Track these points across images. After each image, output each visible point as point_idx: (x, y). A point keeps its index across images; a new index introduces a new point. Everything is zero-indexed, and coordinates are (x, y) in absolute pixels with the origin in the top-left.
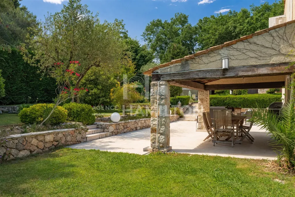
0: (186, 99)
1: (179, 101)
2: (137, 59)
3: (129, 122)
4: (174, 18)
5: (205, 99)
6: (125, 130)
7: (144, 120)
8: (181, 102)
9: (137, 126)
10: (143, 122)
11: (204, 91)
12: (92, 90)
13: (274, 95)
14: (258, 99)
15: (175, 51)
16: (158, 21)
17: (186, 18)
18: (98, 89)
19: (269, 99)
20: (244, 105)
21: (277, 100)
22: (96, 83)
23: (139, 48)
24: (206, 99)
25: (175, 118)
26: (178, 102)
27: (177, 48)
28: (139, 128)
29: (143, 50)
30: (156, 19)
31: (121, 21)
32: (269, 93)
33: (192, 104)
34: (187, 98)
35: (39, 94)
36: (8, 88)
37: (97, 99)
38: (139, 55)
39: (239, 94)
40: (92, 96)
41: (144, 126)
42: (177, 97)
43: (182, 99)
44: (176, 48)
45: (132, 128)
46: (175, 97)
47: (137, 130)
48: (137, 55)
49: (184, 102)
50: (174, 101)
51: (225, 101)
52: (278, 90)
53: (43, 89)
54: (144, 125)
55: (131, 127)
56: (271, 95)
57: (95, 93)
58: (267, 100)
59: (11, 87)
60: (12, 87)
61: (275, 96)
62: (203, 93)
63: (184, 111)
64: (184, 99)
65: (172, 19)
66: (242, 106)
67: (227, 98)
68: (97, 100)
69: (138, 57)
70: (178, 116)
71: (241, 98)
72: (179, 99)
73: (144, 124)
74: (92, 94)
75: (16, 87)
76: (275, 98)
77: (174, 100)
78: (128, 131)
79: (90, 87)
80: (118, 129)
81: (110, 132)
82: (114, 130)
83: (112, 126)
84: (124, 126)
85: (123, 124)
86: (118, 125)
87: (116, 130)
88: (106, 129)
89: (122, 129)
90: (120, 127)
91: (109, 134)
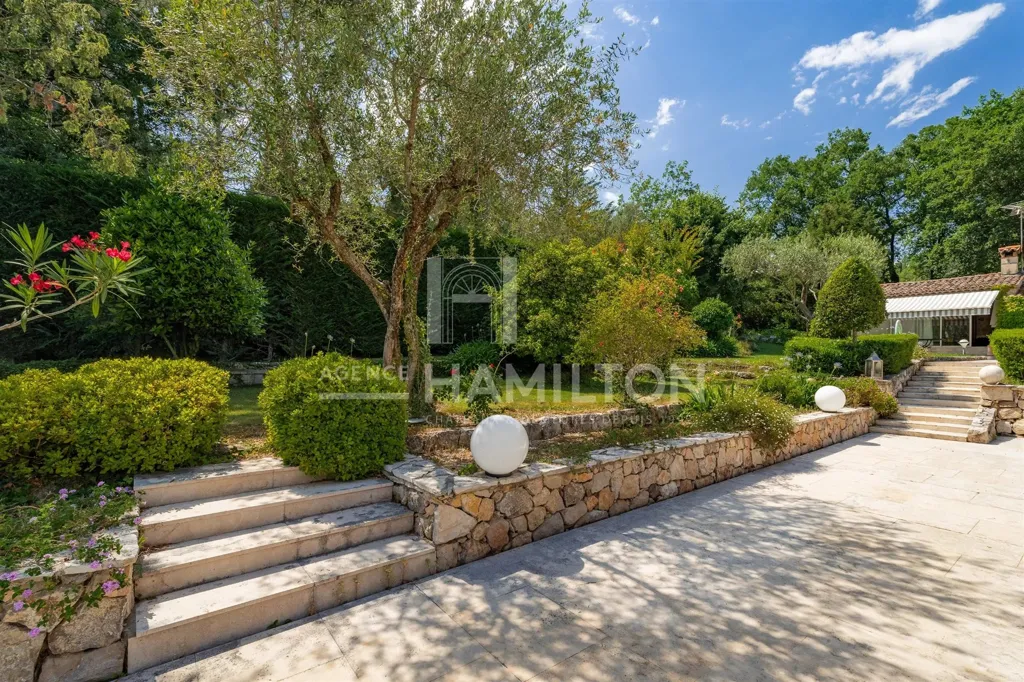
0: (900, 346)
1: (875, 354)
2: (718, 242)
3: (601, 466)
4: (827, 144)
6: (571, 516)
7: (707, 445)
8: (881, 355)
9: (661, 480)
10: (700, 452)
12: (536, 313)
15: (832, 221)
16: (780, 159)
17: (861, 137)
18: (556, 310)
22: (553, 293)
23: (724, 215)
25: (859, 421)
26: (868, 356)
27: (839, 214)
28: (674, 486)
29: (736, 218)
30: (773, 156)
31: (682, 165)
33: (923, 364)
34: (907, 343)
36: (344, 315)
37: (552, 345)
38: (724, 231)
40: (535, 334)
41: (704, 472)
42: (862, 337)
43: (884, 344)
44: (835, 214)
45: (627, 494)
46: (854, 337)
47: (656, 500)
48: (717, 231)
49: (892, 355)
50: (851, 353)
54: (707, 466)
55: (618, 487)
57: (542, 323)
59: (352, 314)
60: (355, 313)
63: (896, 391)
64: (893, 344)
65: (821, 147)
68: (552, 348)
69: (720, 237)
70: (872, 412)
72: (869, 344)
73: (702, 463)
74: (535, 328)
75: (363, 313)
77: (850, 348)
78: (594, 513)
79: (531, 307)
80: (516, 514)
81: (440, 545)
82: (480, 528)
83: (456, 503)
84: (562, 491)
85: (559, 482)
86: (509, 494)
87: (495, 524)
88: (421, 521)
89: (553, 509)
90: (535, 500)
91: (423, 559)
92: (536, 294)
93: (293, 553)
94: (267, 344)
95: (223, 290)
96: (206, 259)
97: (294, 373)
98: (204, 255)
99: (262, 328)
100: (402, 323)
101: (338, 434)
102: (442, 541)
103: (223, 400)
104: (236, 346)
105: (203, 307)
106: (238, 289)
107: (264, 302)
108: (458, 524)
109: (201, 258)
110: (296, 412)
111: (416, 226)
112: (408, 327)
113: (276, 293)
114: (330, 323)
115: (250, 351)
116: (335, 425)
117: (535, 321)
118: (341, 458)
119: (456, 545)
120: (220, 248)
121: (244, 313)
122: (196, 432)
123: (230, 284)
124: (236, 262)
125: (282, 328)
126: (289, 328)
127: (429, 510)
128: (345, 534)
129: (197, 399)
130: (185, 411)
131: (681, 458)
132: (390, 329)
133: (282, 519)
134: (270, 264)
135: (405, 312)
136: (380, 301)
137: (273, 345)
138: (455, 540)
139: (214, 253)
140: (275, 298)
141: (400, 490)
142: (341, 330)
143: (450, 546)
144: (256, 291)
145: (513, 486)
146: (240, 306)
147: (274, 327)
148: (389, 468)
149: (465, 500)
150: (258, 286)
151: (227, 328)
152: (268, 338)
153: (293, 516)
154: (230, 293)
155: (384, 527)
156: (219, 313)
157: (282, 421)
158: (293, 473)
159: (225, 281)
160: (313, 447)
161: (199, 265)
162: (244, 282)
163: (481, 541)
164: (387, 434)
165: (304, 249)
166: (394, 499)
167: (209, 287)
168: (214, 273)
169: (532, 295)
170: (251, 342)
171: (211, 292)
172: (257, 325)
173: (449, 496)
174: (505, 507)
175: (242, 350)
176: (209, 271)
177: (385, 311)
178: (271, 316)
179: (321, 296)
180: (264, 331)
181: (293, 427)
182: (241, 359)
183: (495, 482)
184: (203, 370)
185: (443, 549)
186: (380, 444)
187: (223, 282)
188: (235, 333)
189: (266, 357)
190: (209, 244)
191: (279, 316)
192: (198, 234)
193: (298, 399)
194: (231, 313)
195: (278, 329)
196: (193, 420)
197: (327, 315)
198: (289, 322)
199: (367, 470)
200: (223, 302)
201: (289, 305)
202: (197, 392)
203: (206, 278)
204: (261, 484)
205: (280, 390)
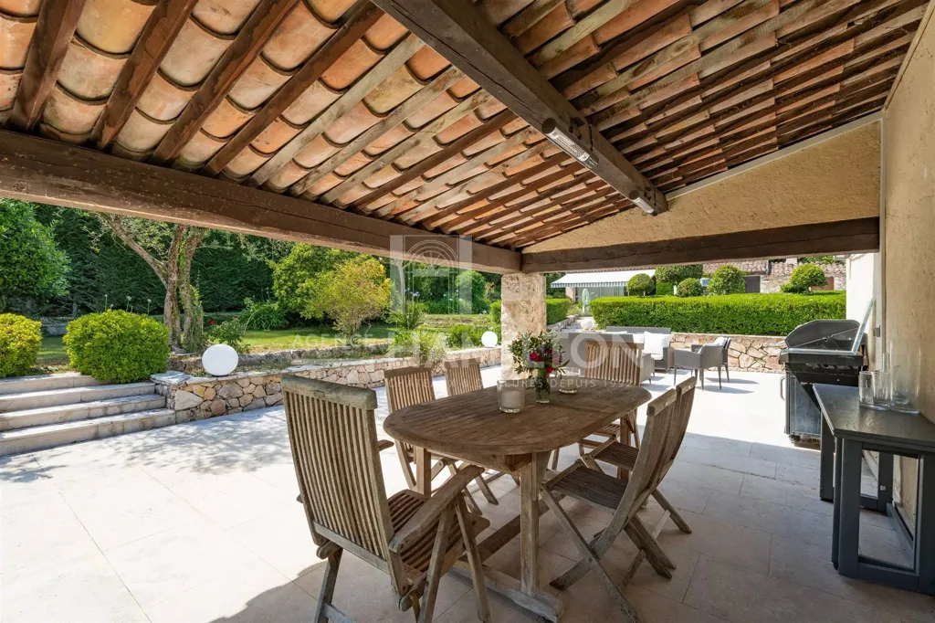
5: (522, 303)
6: (271, 400)
7: (376, 364)
11: (520, 275)
13: (806, 297)
14: (752, 309)
19: (791, 308)
20: (707, 325)
21: (817, 312)
24: (527, 306)
32: (789, 291)
35: (230, 292)
39: (694, 295)
51: (652, 313)
52: (820, 283)
53: (241, 282)
54: (377, 377)
56: (797, 299)
58: (783, 312)
61: (811, 299)
62: (516, 281)
66: (701, 326)
67: (657, 306)
71: (698, 306)
76: (809, 307)
79: (300, 277)
80: (231, 397)
81: (179, 411)
82: (205, 403)
83: (188, 389)
84: (265, 386)
85: (261, 381)
86: (225, 386)
87: (216, 402)
88: (169, 400)
89: (258, 396)
90: (244, 390)
91: (167, 417)
92: (305, 268)
93: (86, 415)
94: (72, 302)
95: (29, 260)
96: (12, 236)
97: (87, 322)
98: (10, 232)
99: (66, 289)
100: (178, 290)
101: (117, 357)
102: (180, 408)
103: (38, 338)
104: (39, 304)
105: (10, 274)
106: (42, 259)
107: (66, 269)
108: (189, 400)
109: (7, 235)
110: (88, 344)
111: (183, 229)
112: (183, 293)
113: (80, 259)
114: (134, 285)
115: (54, 308)
116: (115, 351)
117: (302, 287)
118: (119, 370)
119: (189, 412)
120: (25, 227)
121: (48, 279)
122: (20, 356)
123: (35, 256)
124: (40, 238)
125: (87, 288)
126: (93, 288)
127: (172, 394)
128: (119, 406)
129: (20, 338)
130: (12, 344)
131: (356, 371)
132: (168, 294)
133: (79, 400)
134: (73, 235)
135: (180, 283)
136: (160, 276)
137: (77, 303)
138: (189, 409)
139: (19, 230)
140: (79, 263)
141: (159, 387)
142: (145, 290)
143: (185, 412)
144: (59, 261)
145: (228, 382)
146: (45, 273)
147: (79, 288)
148: (153, 376)
149: (194, 388)
150: (62, 256)
151: (32, 290)
152: (72, 297)
153: (87, 399)
154: (36, 263)
155: (145, 404)
156: (25, 279)
157: (79, 349)
158: (88, 379)
159: (30, 253)
160: (100, 364)
161: (6, 240)
162: (49, 254)
163: (206, 410)
164: (152, 357)
165: (100, 235)
166: (156, 392)
167: (16, 258)
168: (21, 247)
169: (302, 268)
170: (54, 300)
171: (18, 262)
172: (61, 287)
173: (183, 386)
174: (223, 392)
175: (46, 307)
176: (15, 245)
177: (165, 283)
178: (75, 279)
179: (125, 263)
180: (68, 292)
181: (86, 352)
182: (46, 314)
183: (215, 379)
184: (23, 321)
185: (180, 413)
186: (147, 363)
187: (29, 254)
188: (41, 294)
189: (71, 313)
190: (15, 223)
191: (83, 279)
192: (4, 215)
193: (90, 337)
194: (37, 278)
195: (82, 289)
196: (18, 349)
197: (131, 279)
198: (93, 283)
199: (138, 377)
200: (29, 270)
201: (93, 269)
202: (19, 333)
203: (13, 251)
204: (65, 385)
205: (78, 332)
